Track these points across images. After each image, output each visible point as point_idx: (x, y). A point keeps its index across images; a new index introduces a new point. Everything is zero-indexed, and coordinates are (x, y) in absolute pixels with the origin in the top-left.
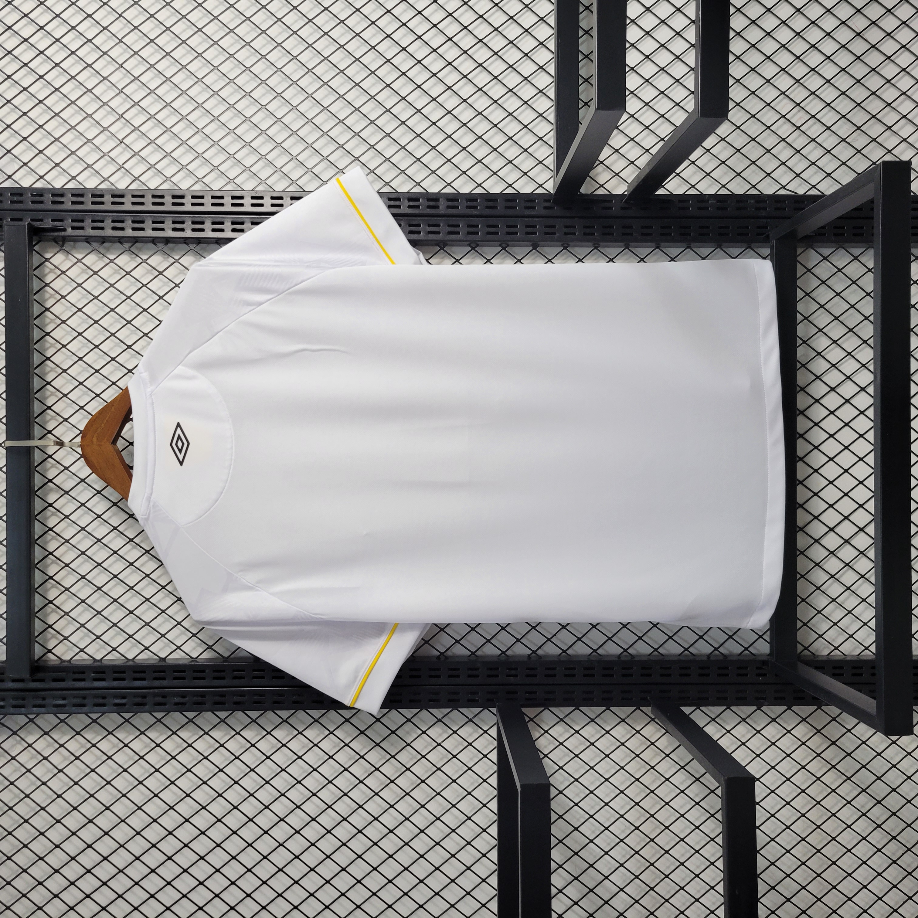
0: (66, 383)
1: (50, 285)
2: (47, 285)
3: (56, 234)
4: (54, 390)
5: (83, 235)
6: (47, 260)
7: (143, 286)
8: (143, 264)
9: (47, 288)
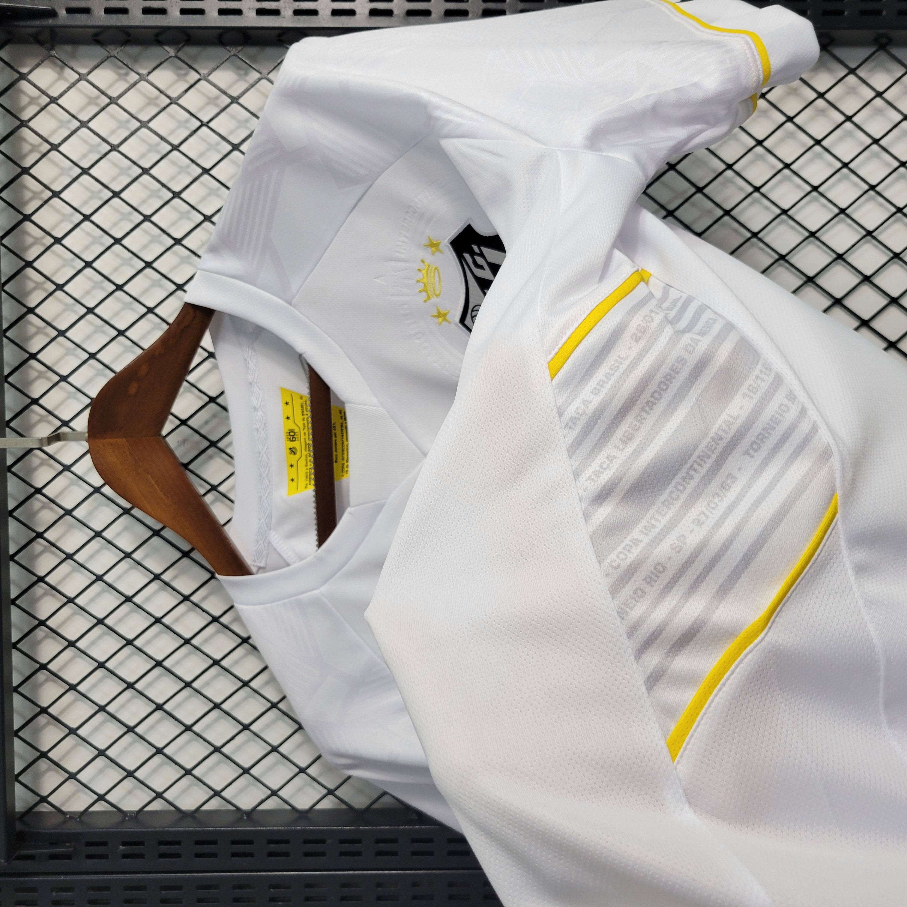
0: (64, 311)
1: (31, 124)
2: (24, 124)
3: (38, 23)
4: (42, 324)
5: (90, 23)
6: (23, 77)
7: (202, 124)
8: (203, 82)
9: (25, 131)
